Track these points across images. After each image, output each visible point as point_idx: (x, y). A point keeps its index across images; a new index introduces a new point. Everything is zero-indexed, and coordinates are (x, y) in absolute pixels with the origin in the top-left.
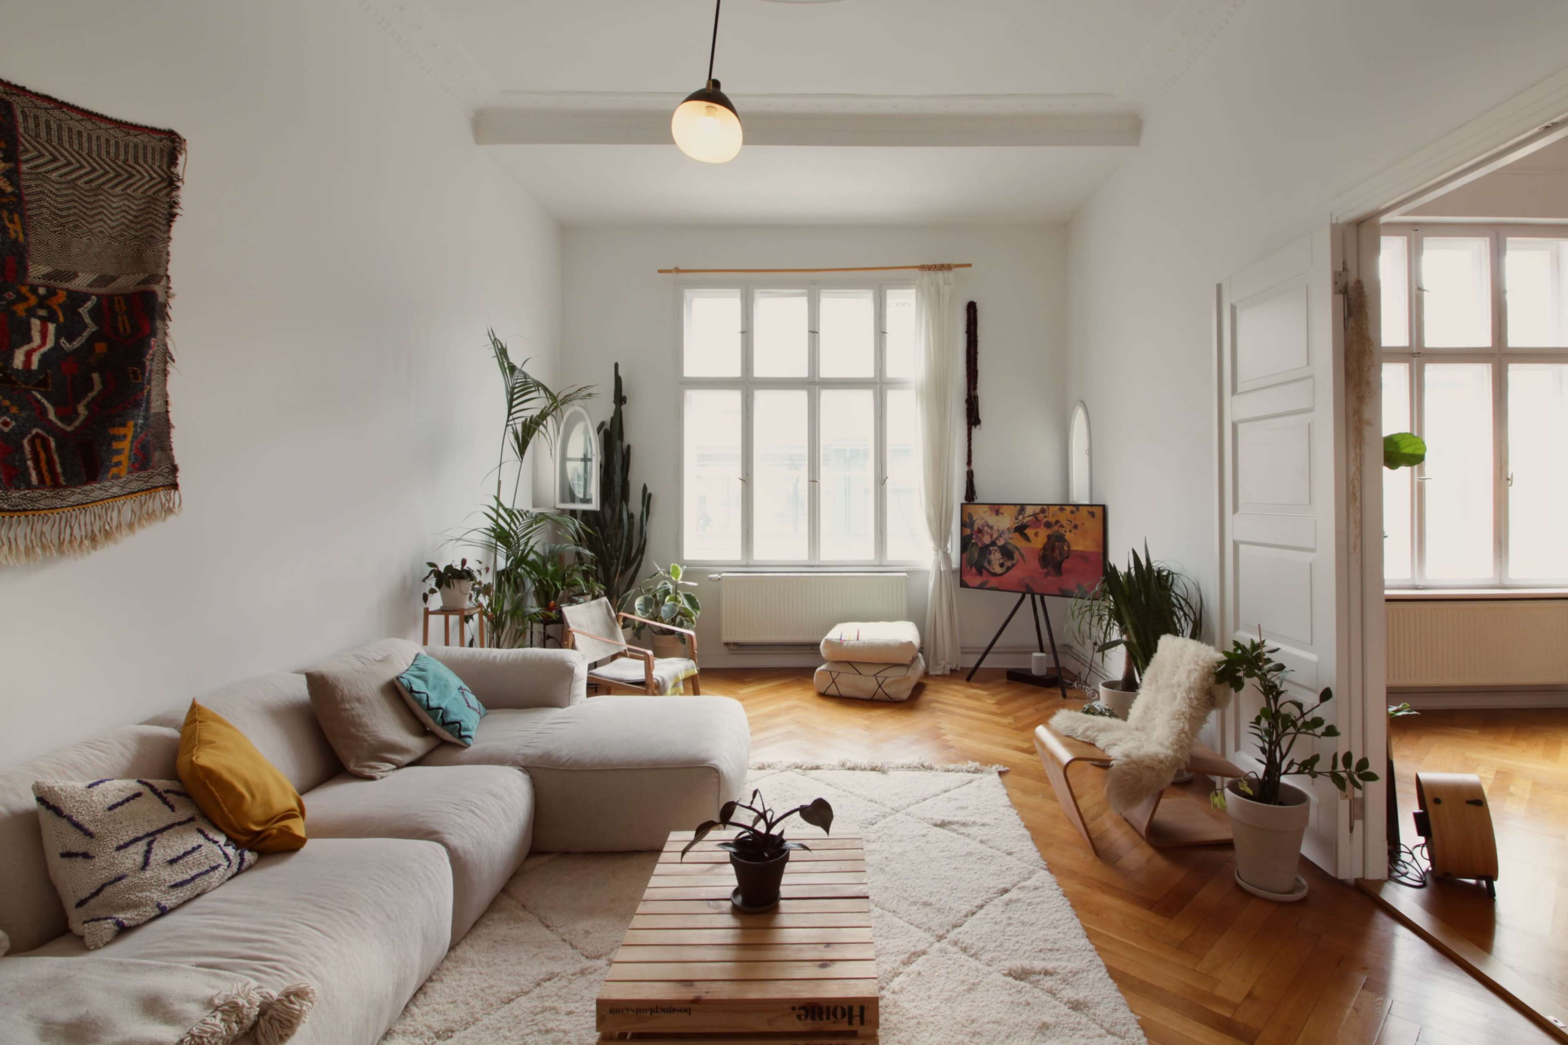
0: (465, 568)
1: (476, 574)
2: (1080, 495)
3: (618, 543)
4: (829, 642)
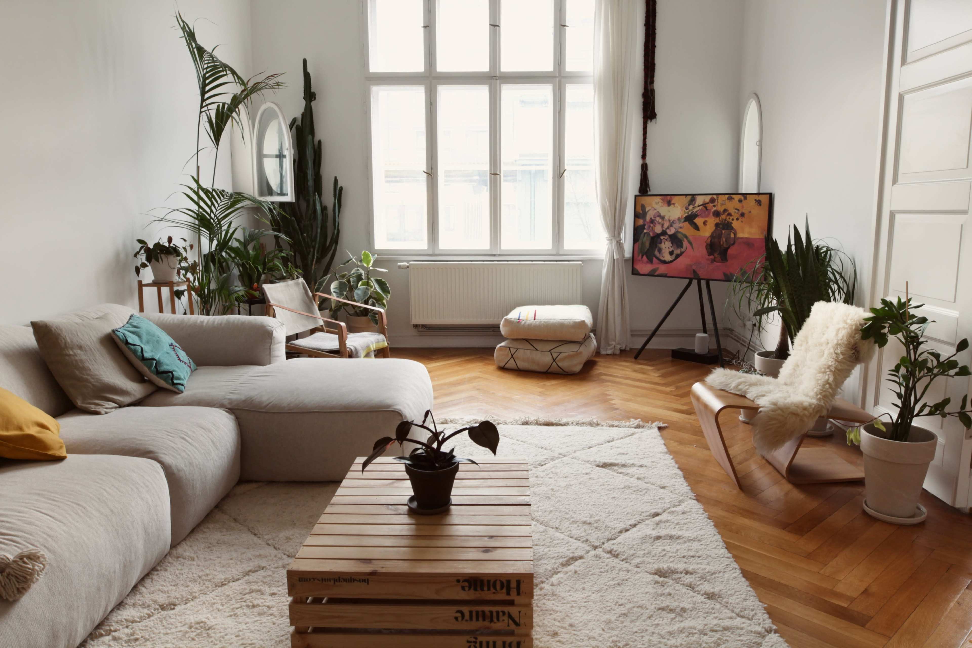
0: (171, 245)
1: (182, 251)
2: (748, 185)
3: (314, 233)
4: (508, 322)
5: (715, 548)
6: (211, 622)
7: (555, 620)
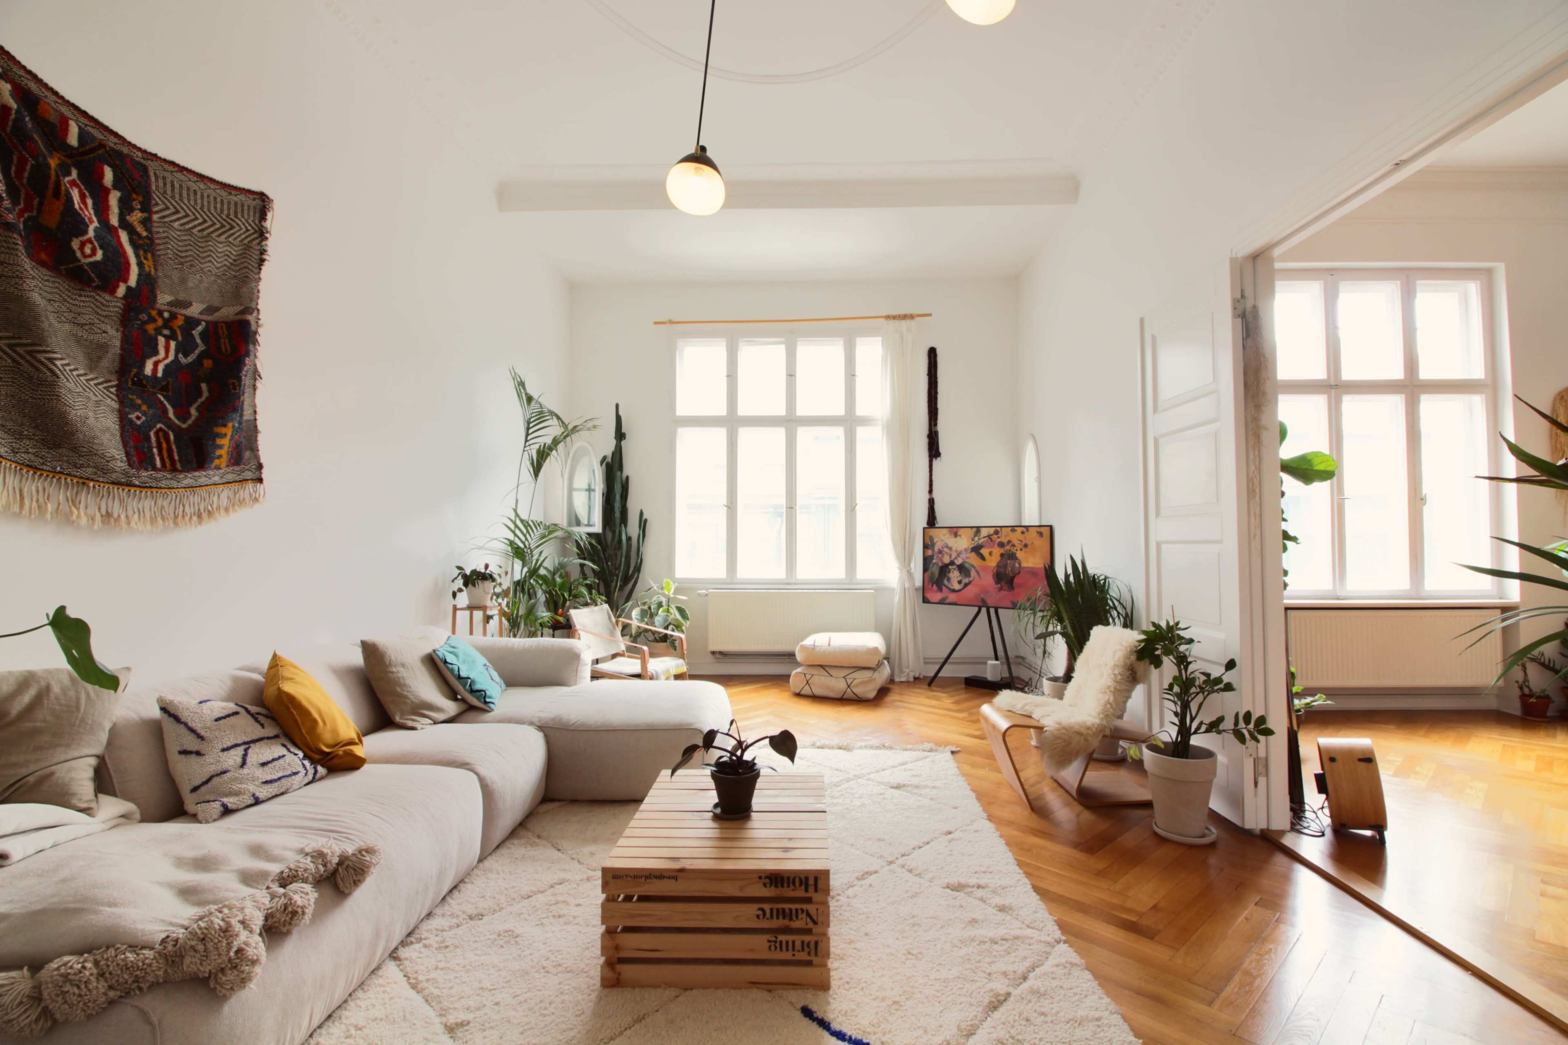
0: (488, 572)
1: (496, 577)
2: (1030, 517)
3: (618, 562)
4: (804, 648)
5: (1007, 864)
6: (519, 931)
7: (851, 929)
